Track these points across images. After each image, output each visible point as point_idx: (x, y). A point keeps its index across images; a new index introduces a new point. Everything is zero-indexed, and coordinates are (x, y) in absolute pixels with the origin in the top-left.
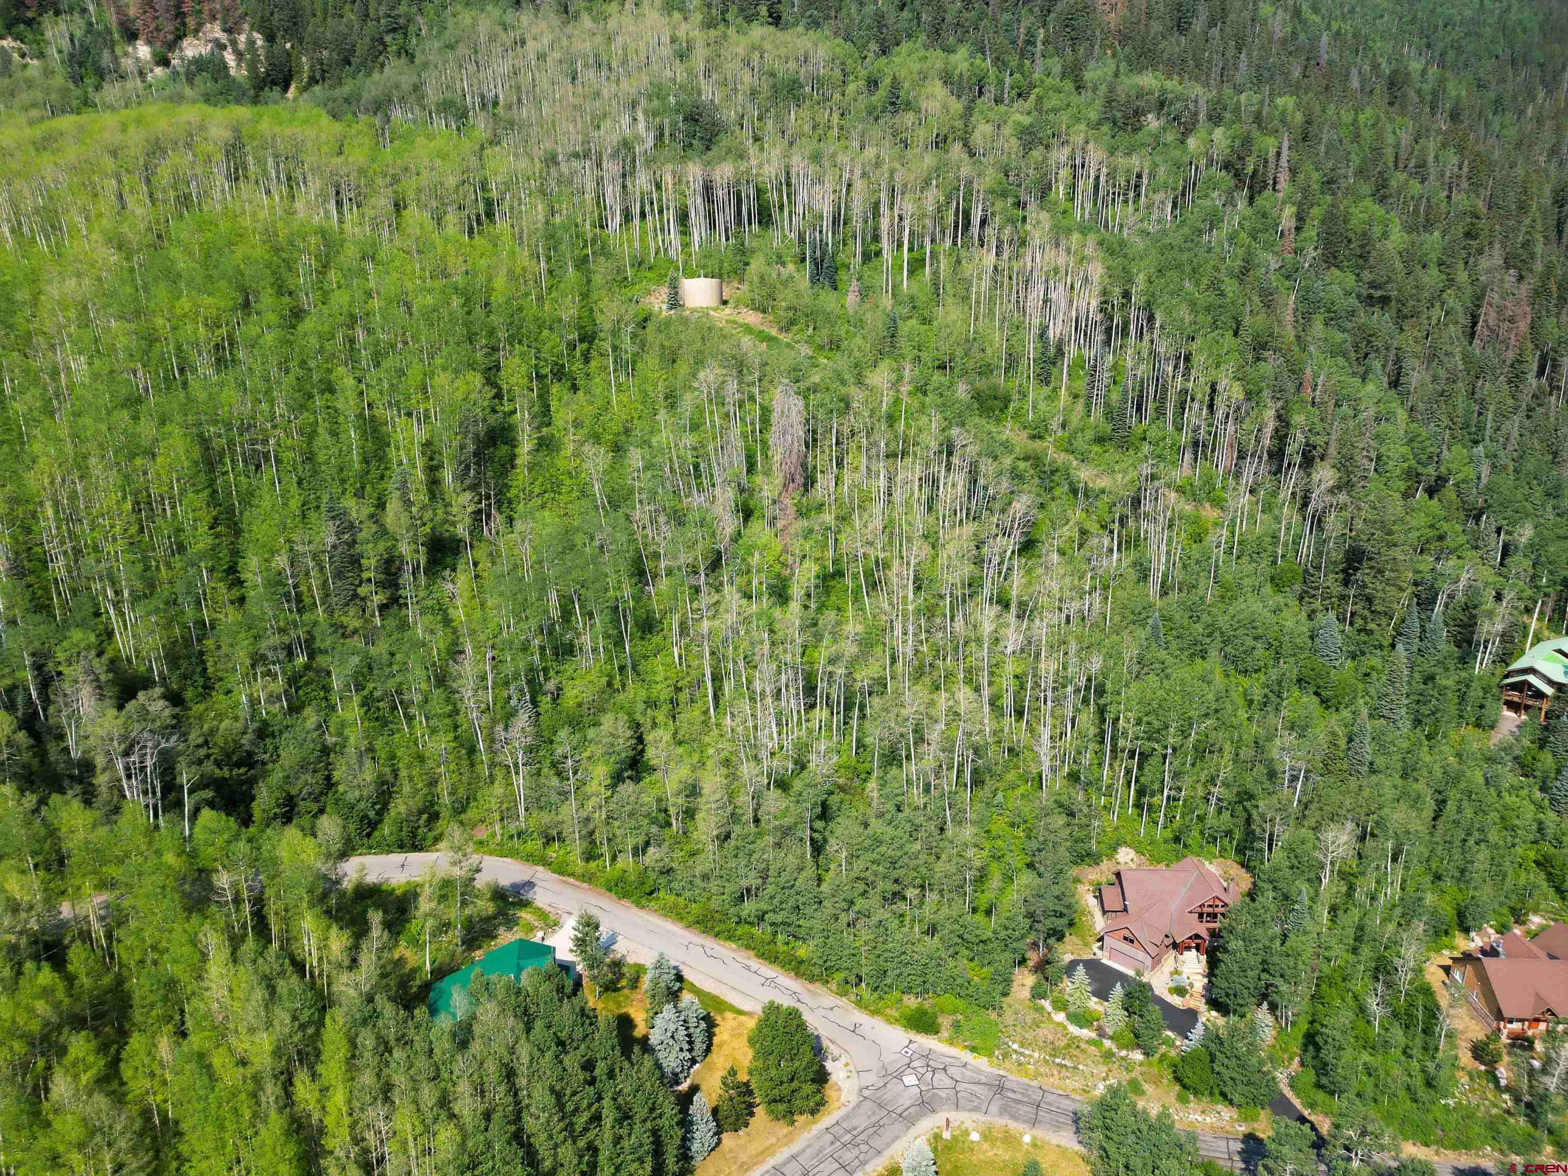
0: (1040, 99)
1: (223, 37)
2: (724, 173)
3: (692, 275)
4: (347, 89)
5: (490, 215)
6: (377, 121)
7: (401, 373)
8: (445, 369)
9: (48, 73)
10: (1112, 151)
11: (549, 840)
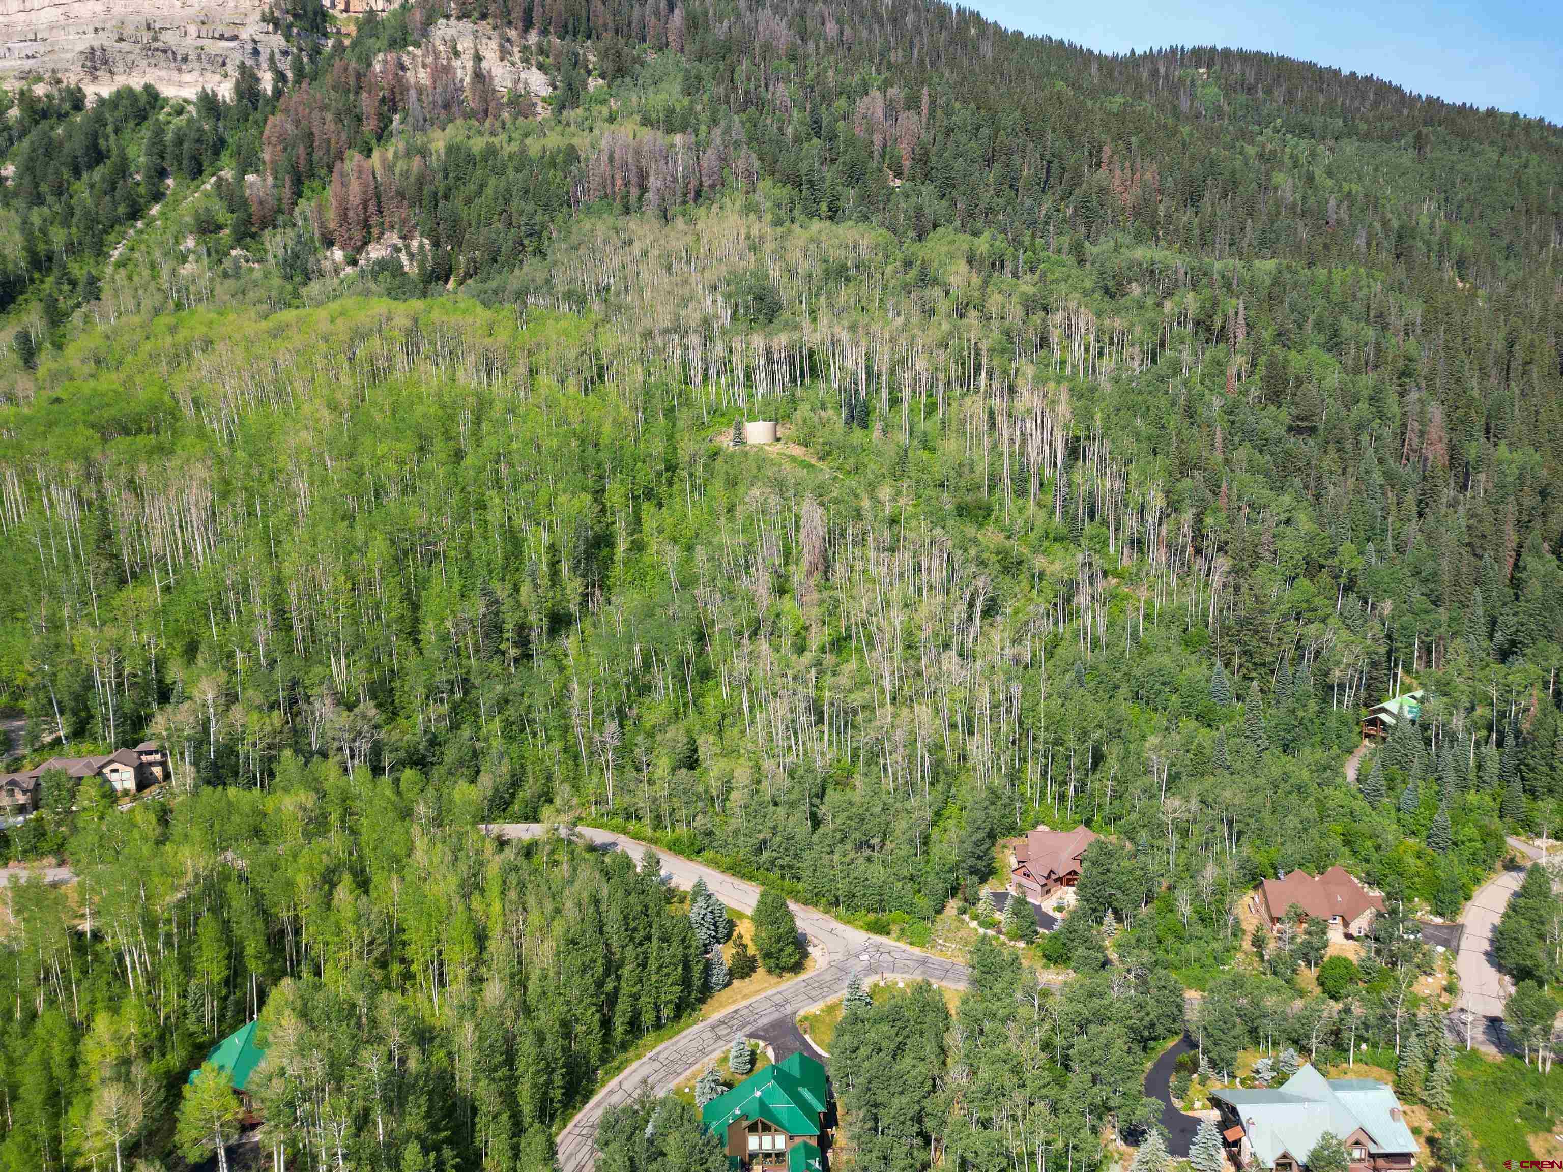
0: (1044, 273)
1: (400, 243)
2: (781, 340)
3: (755, 419)
4: (493, 284)
5: (601, 377)
6: (516, 307)
7: (533, 494)
8: (565, 492)
9: (267, 275)
10: (1099, 315)
11: (629, 817)
